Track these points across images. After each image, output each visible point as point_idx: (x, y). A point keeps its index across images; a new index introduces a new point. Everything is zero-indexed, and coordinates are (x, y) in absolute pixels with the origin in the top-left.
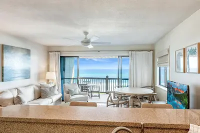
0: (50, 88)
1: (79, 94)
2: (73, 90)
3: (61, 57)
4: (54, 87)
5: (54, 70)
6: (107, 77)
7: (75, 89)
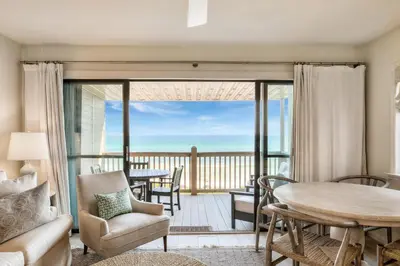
0: (19, 199)
1: (135, 210)
2: (112, 196)
3: (66, 82)
4: (37, 192)
5: (43, 126)
6: (194, 149)
7: (120, 194)
